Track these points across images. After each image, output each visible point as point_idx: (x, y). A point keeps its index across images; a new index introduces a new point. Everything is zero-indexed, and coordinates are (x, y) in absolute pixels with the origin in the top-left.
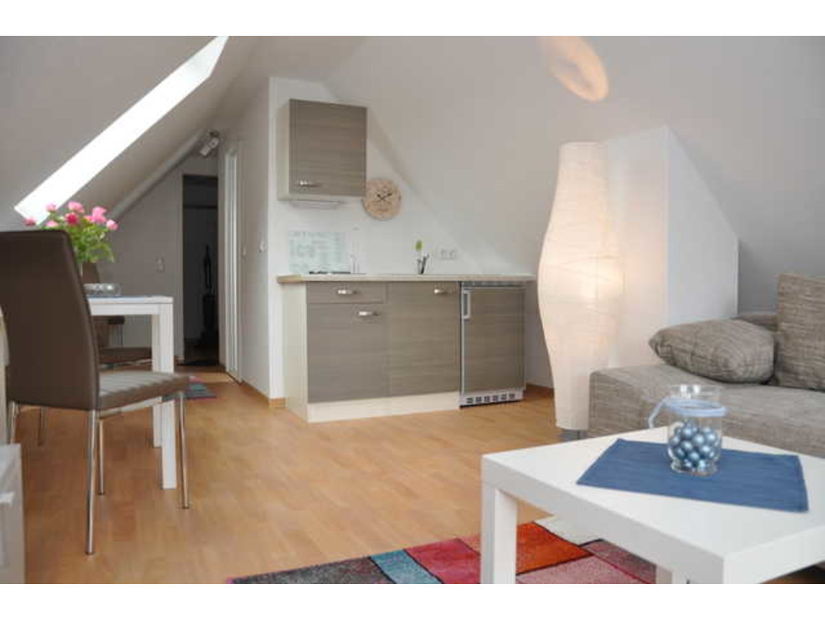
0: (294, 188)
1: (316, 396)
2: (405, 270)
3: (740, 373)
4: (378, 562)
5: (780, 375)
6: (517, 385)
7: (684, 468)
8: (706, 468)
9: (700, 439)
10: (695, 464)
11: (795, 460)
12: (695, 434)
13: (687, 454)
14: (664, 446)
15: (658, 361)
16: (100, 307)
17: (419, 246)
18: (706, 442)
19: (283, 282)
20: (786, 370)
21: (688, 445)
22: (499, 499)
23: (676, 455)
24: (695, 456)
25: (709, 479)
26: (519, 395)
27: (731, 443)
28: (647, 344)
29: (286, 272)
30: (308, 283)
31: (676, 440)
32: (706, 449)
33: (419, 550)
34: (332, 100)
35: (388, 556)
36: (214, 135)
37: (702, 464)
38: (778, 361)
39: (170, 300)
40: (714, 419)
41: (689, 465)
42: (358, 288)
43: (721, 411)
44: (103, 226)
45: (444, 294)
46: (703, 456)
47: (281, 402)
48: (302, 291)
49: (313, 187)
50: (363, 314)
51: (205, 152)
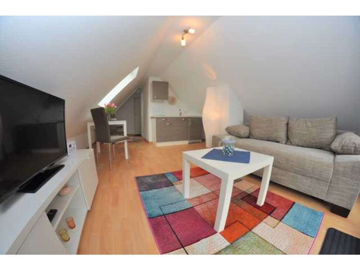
0: (154, 99)
1: (158, 141)
2: (177, 115)
3: (243, 135)
4: (166, 174)
5: (250, 136)
6: (200, 139)
7: (226, 155)
8: (231, 155)
9: (229, 148)
10: (228, 154)
11: (249, 152)
12: (229, 147)
13: (227, 151)
14: (222, 150)
15: (226, 133)
16: (111, 123)
17: (180, 110)
18: (231, 149)
19: (152, 118)
20: (251, 135)
21: (227, 149)
22: (186, 161)
23: (225, 152)
24: (228, 152)
25: (231, 157)
26: (200, 141)
27: (236, 149)
28: (225, 130)
29: (152, 116)
30: (157, 118)
31: (225, 148)
32: (231, 150)
33: (174, 172)
34: (161, 80)
35: (168, 173)
36: (139, 89)
37: (230, 154)
38: (250, 133)
39: (125, 121)
40: (233, 143)
41: (227, 154)
42: (166, 119)
43: (234, 142)
44: (114, 107)
45: (184, 120)
46: (230, 152)
47: (152, 143)
48: (155, 120)
49: (157, 98)
50: (168, 124)
51: (138, 93)
